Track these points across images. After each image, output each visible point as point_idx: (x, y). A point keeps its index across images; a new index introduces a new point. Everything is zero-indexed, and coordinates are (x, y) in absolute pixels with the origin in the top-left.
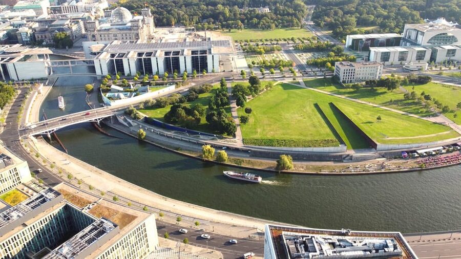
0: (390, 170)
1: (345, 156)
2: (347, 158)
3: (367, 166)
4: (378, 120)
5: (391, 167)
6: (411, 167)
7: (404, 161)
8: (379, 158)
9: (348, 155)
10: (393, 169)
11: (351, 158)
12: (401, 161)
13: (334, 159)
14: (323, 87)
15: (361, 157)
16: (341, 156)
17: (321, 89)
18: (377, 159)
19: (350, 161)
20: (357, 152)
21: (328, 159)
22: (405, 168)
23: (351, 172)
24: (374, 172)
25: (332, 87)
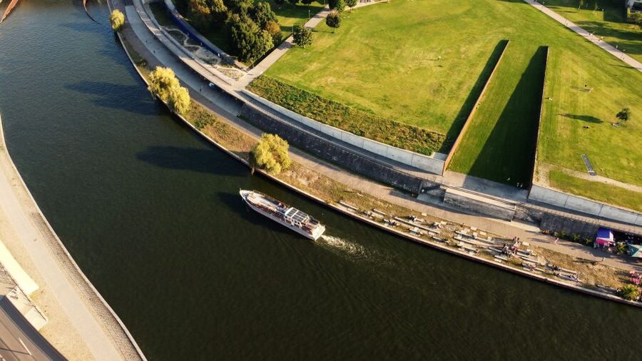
0: (521, 265)
1: (430, 185)
2: (432, 192)
3: (464, 232)
4: (618, 120)
5: (530, 261)
6: (592, 283)
7: (588, 256)
8: (523, 220)
9: (437, 186)
10: (531, 268)
11: (438, 197)
12: (577, 253)
13: (399, 183)
14: (573, 9)
15: (469, 202)
16: (418, 181)
17: (561, 13)
18: (513, 224)
19: (436, 202)
20: (466, 186)
21: (385, 178)
22: (568, 278)
23: (409, 231)
24: (471, 255)
25: (594, 12)
